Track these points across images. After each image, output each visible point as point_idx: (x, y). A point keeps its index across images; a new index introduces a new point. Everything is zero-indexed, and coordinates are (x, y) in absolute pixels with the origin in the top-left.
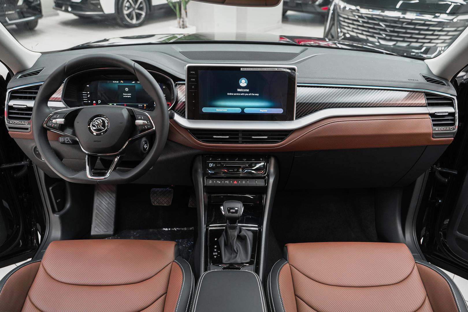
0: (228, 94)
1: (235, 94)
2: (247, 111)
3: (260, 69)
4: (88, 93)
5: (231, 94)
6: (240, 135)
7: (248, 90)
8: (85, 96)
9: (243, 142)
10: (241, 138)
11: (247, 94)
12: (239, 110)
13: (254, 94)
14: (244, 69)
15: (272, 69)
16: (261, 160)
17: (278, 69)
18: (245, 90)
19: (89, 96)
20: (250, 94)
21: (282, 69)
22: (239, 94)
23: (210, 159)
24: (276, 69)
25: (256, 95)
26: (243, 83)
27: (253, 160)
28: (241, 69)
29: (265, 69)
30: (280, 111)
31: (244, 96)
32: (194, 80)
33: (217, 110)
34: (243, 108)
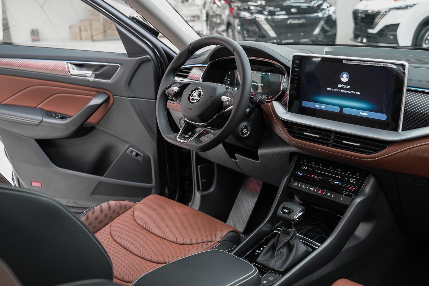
0: (328, 89)
1: (335, 90)
2: (346, 111)
3: (363, 63)
4: (229, 79)
5: (330, 89)
6: (332, 137)
7: (349, 87)
8: (226, 82)
9: (333, 146)
10: (332, 141)
11: (348, 92)
12: (337, 109)
13: (355, 93)
14: (346, 62)
15: (377, 64)
16: (357, 175)
17: (383, 65)
18: (346, 87)
19: (229, 83)
20: (350, 92)
21: (388, 64)
22: (340, 91)
23: (305, 161)
24: (382, 65)
25: (357, 93)
26: (345, 78)
27: (348, 172)
28: (344, 62)
29: (369, 63)
30: (383, 117)
31: (344, 93)
32: (298, 70)
33: (316, 106)
34: (342, 107)
